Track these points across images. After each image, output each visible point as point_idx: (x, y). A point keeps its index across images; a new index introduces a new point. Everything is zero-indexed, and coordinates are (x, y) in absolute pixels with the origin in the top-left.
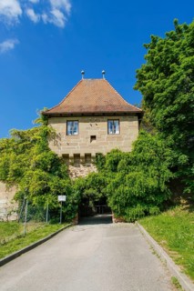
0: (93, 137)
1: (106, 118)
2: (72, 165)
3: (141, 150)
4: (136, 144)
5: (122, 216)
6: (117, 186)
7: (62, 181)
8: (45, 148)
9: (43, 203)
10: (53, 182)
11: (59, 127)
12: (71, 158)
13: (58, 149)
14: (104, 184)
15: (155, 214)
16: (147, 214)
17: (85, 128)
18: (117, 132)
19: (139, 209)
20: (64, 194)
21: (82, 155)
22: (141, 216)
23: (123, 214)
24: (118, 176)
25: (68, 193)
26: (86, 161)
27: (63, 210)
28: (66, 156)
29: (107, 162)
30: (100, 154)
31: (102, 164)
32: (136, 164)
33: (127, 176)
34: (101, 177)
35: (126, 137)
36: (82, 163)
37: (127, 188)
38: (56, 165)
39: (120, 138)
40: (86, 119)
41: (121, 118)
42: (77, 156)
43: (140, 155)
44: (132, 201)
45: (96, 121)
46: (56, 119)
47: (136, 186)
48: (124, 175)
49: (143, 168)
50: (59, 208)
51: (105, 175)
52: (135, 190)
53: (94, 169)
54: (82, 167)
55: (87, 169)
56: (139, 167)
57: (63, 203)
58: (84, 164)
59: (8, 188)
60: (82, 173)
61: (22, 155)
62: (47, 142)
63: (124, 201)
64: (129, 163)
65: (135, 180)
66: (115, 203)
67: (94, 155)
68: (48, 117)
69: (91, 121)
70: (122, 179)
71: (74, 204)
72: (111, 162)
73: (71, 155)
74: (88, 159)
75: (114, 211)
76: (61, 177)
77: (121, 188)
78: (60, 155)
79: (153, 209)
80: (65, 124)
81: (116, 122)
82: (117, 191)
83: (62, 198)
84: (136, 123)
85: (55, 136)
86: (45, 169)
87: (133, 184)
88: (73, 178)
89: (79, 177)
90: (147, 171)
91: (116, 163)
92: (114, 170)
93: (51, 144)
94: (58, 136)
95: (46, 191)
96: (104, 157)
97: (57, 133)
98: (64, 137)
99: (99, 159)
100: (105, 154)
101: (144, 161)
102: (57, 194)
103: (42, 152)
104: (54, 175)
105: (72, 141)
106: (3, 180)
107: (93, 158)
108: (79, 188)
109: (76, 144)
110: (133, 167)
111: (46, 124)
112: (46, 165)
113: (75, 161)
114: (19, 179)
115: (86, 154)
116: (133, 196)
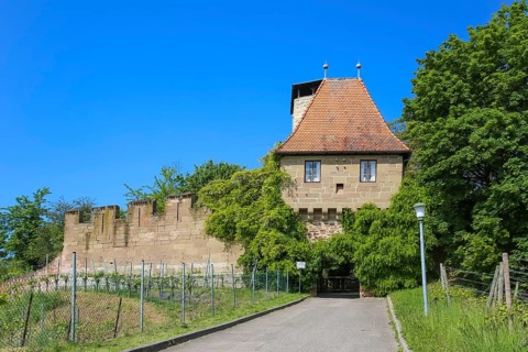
0: (340, 186)
1: (357, 159)
2: (311, 222)
3: (401, 207)
4: (395, 200)
5: (372, 290)
6: (367, 253)
7: (301, 245)
8: (277, 202)
9: (282, 270)
10: (292, 246)
11: (294, 171)
12: (310, 214)
13: (294, 202)
14: (352, 250)
15: (410, 287)
16: (401, 286)
17: (327, 171)
18: (373, 179)
19: (390, 281)
20: (303, 260)
21: (325, 210)
22: (393, 289)
23: (374, 286)
24: (369, 240)
25: (307, 259)
26: (329, 218)
27: (302, 279)
28: (304, 211)
29: (357, 222)
30: (349, 210)
31: (351, 223)
32: (394, 226)
33: (381, 241)
34: (348, 241)
35: (384, 187)
36: (323, 221)
37: (378, 257)
38: (292, 224)
39: (375, 189)
40: (331, 158)
41: (379, 158)
42: (317, 211)
43: (399, 215)
44: (384, 271)
45: (345, 162)
46: (291, 159)
47: (391, 254)
48: (377, 240)
49: (402, 232)
50: (298, 276)
51: (353, 239)
52: (389, 259)
53: (339, 229)
54: (323, 226)
55: (329, 228)
56: (397, 230)
57: (302, 270)
58: (325, 221)
59: (227, 248)
60: (324, 234)
61: (249, 208)
62: (279, 192)
63: (375, 272)
64: (385, 225)
65: (389, 246)
66: (364, 273)
67: (339, 210)
68: (280, 157)
69: (338, 163)
70: (374, 245)
71: (313, 272)
72: (361, 223)
73: (310, 210)
74: (332, 215)
75: (363, 283)
76: (298, 239)
77: (372, 255)
78: (296, 210)
79: (408, 282)
80: (303, 166)
81: (373, 164)
82: (366, 259)
83: (301, 265)
84: (399, 166)
85: (290, 183)
86: (281, 229)
87: (386, 252)
88: (312, 240)
89: (321, 239)
90: (406, 235)
91: (368, 224)
92: (365, 233)
93: (284, 195)
94: (293, 184)
95: (283, 256)
96: (353, 214)
97: (293, 179)
98: (301, 185)
99: (347, 217)
100: (354, 210)
101: (403, 223)
102: (296, 260)
103: (275, 205)
104: (291, 237)
105: (312, 190)
106: (221, 238)
107: (339, 214)
108: (321, 254)
109: (317, 196)
110: (389, 230)
111: (279, 167)
112: (282, 224)
113: (315, 218)
114: (247, 238)
115: (330, 210)
116: (385, 266)
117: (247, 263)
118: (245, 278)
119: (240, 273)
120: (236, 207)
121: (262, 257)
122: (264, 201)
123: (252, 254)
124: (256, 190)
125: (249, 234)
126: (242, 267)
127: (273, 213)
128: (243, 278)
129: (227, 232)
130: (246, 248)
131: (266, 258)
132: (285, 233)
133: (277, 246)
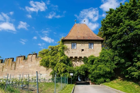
0: (83, 50)
1: (88, 42)
3: (103, 56)
4: (101, 54)
5: (95, 82)
6: (93, 70)
7: (71, 68)
8: (63, 54)
10: (68, 68)
11: (68, 46)
12: (74, 58)
13: (68, 55)
15: (108, 82)
16: (105, 81)
17: (79, 46)
18: (92, 48)
19: (102, 79)
20: (72, 73)
21: (78, 57)
22: (103, 82)
24: (94, 66)
25: (74, 72)
26: (80, 60)
27: (72, 79)
28: (71, 58)
29: (89, 61)
30: (86, 57)
31: (87, 61)
33: (98, 66)
34: (86, 67)
35: (96, 51)
37: (98, 71)
38: (68, 61)
39: (94, 51)
40: (80, 42)
41: (94, 42)
42: (76, 58)
43: (103, 58)
44: (99, 76)
45: (84, 43)
46: (67, 42)
47: (102, 70)
51: (88, 66)
52: (101, 72)
53: (83, 63)
54: (78, 62)
55: (80, 63)
56: (103, 62)
59: (47, 70)
60: (78, 65)
62: (64, 51)
63: (96, 76)
64: (98, 61)
65: (101, 68)
66: (92, 77)
67: (83, 57)
68: (64, 41)
69: (82, 43)
71: (75, 77)
72: (91, 61)
73: (74, 57)
74: (80, 59)
76: (70, 66)
77: (95, 71)
78: (69, 57)
79: (108, 80)
80: (71, 44)
82: (93, 72)
83: (72, 74)
84: (100, 45)
85: (67, 49)
86: (64, 63)
87: (100, 70)
88: (74, 67)
89: (77, 66)
90: (106, 64)
91: (93, 61)
92: (92, 64)
93: (65, 53)
94: (68, 49)
95: (65, 71)
96: (87, 58)
97: (68, 48)
98: (71, 50)
99: (85, 59)
100: (87, 57)
101: (105, 60)
102: (70, 73)
103: (62, 55)
104: (68, 65)
105: (74, 51)
106: (45, 66)
107: (83, 58)
108: (78, 71)
109: (76, 53)
110: (100, 63)
111: (63, 44)
112: (65, 61)
113: (75, 60)
114: (53, 66)
115: (80, 57)
116: (100, 75)
117: (53, 74)
118: (53, 79)
119: (51, 77)
120: (50, 56)
121: (58, 72)
122: (59, 54)
123: (55, 71)
124: (56, 51)
125: (54, 65)
126: (52, 76)
127: (62, 58)
128: (52, 79)
129: (47, 64)
130: (53, 69)
131: (60, 72)
132: (66, 64)
133: (64, 68)
